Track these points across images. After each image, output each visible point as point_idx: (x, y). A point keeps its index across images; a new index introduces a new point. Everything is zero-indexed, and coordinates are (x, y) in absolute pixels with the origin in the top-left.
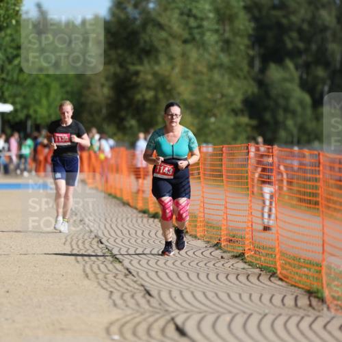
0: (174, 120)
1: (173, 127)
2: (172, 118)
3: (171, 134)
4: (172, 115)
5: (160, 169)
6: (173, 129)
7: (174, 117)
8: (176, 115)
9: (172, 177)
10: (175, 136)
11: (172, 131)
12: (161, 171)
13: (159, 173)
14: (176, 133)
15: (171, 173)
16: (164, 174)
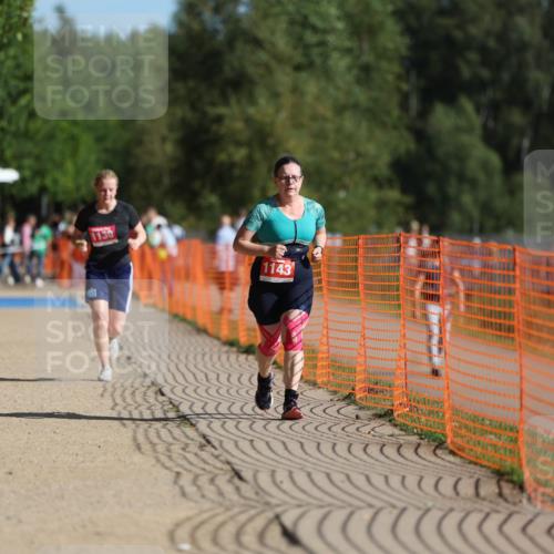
0: (292, 186)
1: (290, 197)
2: (288, 184)
4: (288, 178)
5: (270, 269)
7: (292, 181)
8: (294, 177)
9: (291, 280)
12: (273, 272)
13: (269, 274)
15: (289, 273)
16: (277, 275)
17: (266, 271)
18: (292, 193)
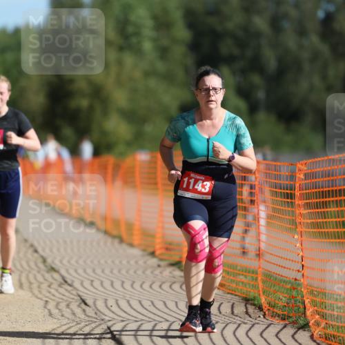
0: (213, 98)
1: (211, 109)
2: (209, 95)
3: (208, 122)
4: (208, 90)
5: (189, 183)
6: (211, 114)
7: (212, 93)
8: (215, 89)
9: (209, 197)
10: (214, 126)
11: (209, 117)
12: (191, 187)
13: (187, 189)
14: (216, 121)
15: (207, 190)
16: (195, 191)
17: (185, 186)
18: (213, 106)
